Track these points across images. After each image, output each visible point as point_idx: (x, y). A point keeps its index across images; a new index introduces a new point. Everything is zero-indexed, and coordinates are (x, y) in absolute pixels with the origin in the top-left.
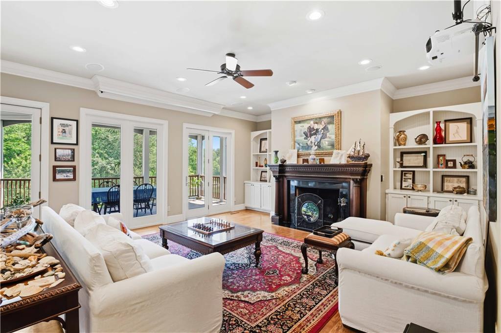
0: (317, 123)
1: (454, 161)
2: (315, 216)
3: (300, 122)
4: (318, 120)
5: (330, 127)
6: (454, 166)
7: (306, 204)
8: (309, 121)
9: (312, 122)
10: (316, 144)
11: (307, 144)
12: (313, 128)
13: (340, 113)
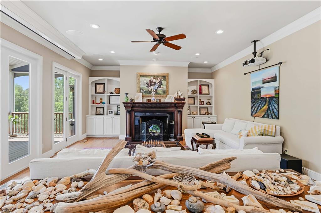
0: (155, 78)
1: (204, 102)
2: (158, 132)
3: (143, 76)
4: (156, 77)
5: (163, 82)
6: (204, 104)
7: (152, 126)
8: (150, 77)
9: (152, 78)
10: (154, 91)
11: (148, 90)
12: (153, 81)
13: (168, 75)
